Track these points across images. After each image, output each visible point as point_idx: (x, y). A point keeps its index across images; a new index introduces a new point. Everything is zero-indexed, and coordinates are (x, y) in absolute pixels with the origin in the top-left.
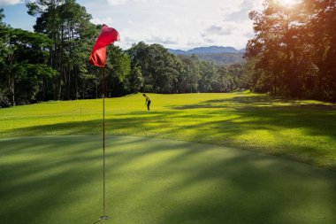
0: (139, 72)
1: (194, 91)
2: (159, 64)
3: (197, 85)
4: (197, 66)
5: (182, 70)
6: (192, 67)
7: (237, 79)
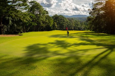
0: (56, 24)
1: (72, 30)
2: (62, 21)
3: (73, 28)
4: (73, 22)
5: (69, 23)
6: (72, 22)
7: (86, 26)
